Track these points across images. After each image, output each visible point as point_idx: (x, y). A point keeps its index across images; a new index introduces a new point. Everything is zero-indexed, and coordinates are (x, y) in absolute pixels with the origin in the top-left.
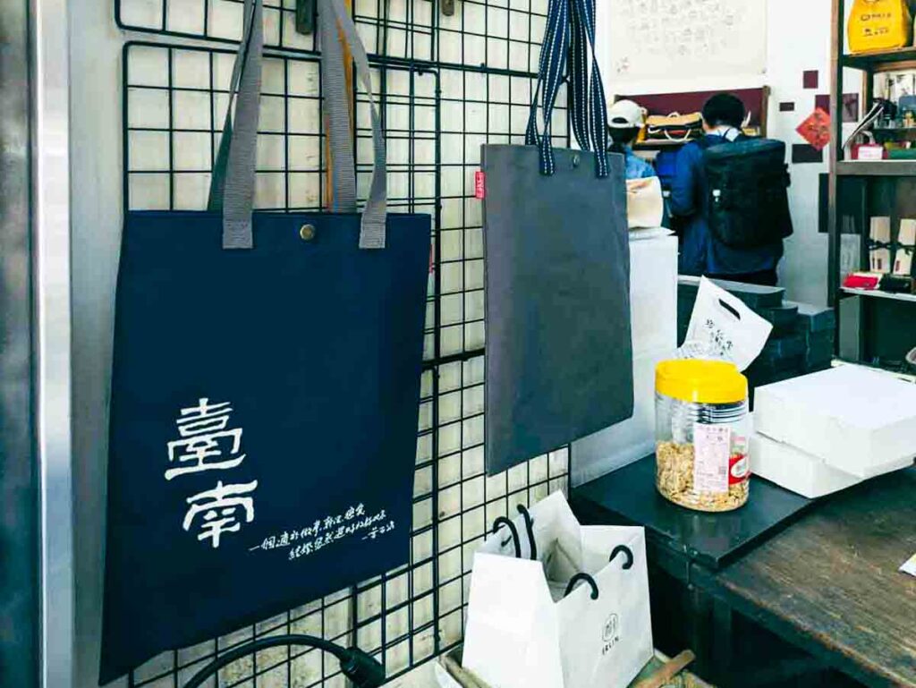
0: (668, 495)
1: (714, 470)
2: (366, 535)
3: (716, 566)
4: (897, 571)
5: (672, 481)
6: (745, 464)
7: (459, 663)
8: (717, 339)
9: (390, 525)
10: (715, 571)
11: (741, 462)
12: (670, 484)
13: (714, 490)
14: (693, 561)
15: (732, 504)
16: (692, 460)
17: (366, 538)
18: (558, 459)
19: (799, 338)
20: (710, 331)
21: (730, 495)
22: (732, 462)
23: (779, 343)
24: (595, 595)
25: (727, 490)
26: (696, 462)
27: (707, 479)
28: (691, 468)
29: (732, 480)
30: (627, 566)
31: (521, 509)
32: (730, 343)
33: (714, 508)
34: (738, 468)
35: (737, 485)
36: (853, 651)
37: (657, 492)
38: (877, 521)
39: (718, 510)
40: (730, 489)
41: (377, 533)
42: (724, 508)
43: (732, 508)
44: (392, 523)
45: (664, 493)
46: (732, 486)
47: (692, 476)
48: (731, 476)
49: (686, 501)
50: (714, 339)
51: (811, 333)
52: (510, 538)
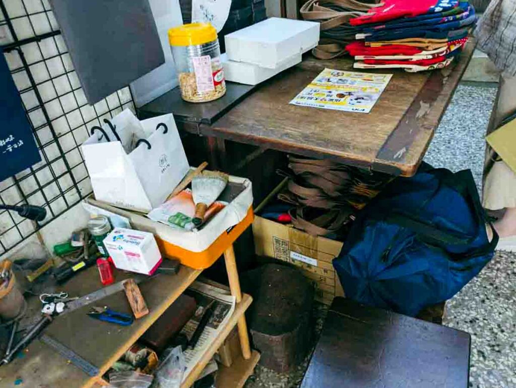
0: (187, 99)
1: (206, 81)
2: (5, 150)
3: (210, 123)
4: (287, 104)
5: (188, 92)
6: (221, 74)
7: (94, 198)
8: (206, 16)
9: (19, 143)
10: (210, 125)
11: (219, 74)
12: (187, 94)
13: (208, 90)
14: (200, 123)
15: (218, 96)
16: (195, 78)
17: (5, 152)
18: (124, 94)
19: (249, 7)
20: (202, 11)
21: (216, 91)
22: (214, 74)
23: (237, 11)
24: (150, 147)
25: (214, 89)
26: (197, 79)
27: (203, 86)
28: (195, 82)
29: (216, 84)
30: (165, 132)
31: (106, 121)
32: (212, 16)
33: (209, 99)
34: (218, 77)
35: (219, 86)
36: (266, 137)
37: (182, 99)
38: (283, 88)
39: (212, 99)
40: (215, 88)
41: (12, 148)
42: (215, 98)
43: (218, 97)
44: (20, 141)
45: (185, 99)
46: (216, 87)
47: (196, 87)
48: (214, 82)
49: (195, 99)
50: (205, 16)
51: (254, 4)
52: (102, 136)
